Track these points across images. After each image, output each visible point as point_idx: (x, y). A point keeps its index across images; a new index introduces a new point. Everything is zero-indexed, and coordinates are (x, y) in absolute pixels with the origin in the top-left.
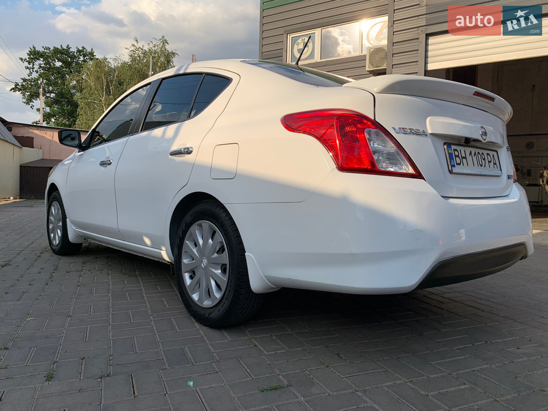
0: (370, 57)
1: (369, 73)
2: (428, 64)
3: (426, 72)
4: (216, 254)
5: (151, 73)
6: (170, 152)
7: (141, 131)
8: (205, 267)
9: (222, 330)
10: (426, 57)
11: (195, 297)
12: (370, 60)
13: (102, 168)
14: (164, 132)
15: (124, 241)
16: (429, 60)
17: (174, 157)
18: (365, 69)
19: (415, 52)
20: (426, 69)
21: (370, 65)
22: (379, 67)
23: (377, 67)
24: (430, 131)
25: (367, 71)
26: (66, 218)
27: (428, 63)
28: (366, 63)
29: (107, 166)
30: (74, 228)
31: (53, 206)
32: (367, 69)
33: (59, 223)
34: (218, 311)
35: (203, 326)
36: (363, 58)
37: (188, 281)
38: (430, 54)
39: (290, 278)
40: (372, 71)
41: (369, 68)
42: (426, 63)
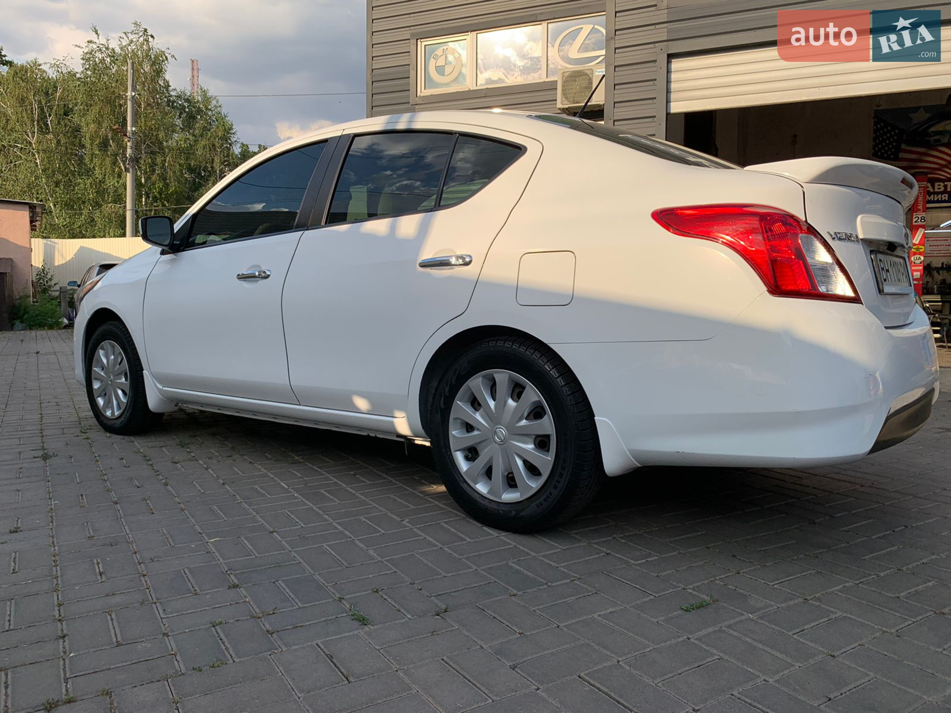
0: (563, 86)
1: (560, 112)
2: (672, 103)
3: (669, 116)
4: (524, 421)
5: (131, 93)
6: (419, 261)
7: (326, 223)
8: (502, 441)
9: (536, 535)
10: (668, 91)
11: (482, 488)
12: (563, 90)
13: (245, 284)
14: (393, 228)
15: (300, 405)
16: (673, 96)
17: (428, 270)
18: (556, 104)
19: (651, 83)
20: (668, 112)
21: (564, 99)
22: (578, 103)
23: (574, 103)
24: (861, 236)
25: (559, 109)
26: (143, 370)
27: (670, 102)
28: (556, 94)
29: (258, 281)
30: (161, 387)
31: (102, 349)
32: (559, 105)
33: (121, 379)
34: (537, 505)
35: (502, 532)
36: (551, 87)
37: (463, 465)
38: (673, 86)
39: (681, 451)
40: (566, 109)
41: (562, 103)
42: (668, 102)
